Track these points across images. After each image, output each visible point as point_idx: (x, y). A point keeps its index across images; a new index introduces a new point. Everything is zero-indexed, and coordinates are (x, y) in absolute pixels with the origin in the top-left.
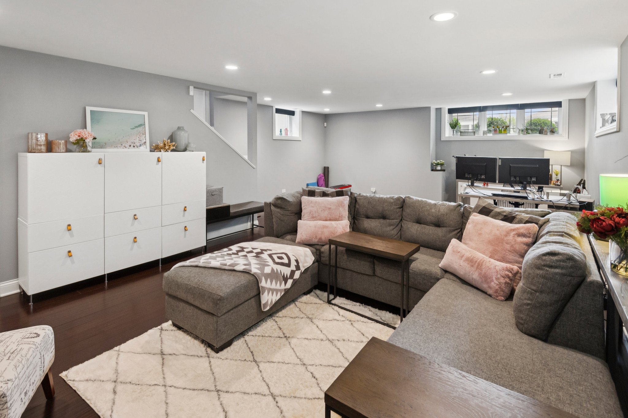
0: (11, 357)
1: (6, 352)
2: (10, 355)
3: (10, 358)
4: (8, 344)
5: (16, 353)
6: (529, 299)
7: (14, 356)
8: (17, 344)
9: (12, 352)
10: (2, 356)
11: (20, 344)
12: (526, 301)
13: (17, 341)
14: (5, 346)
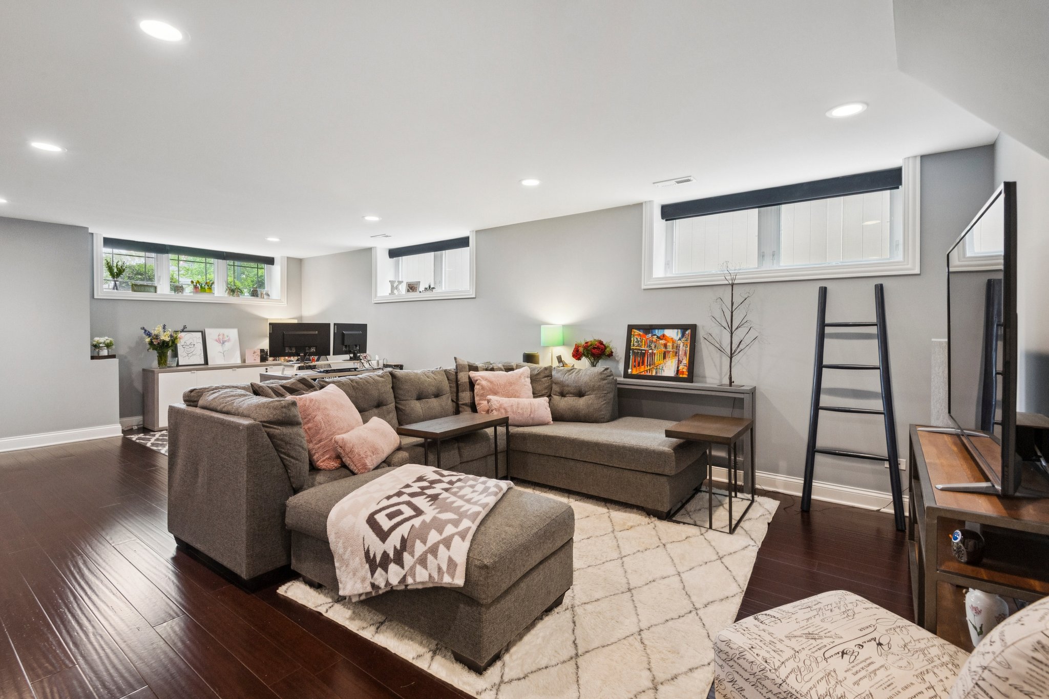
0: (814, 604)
1: (815, 613)
2: (814, 607)
3: (816, 603)
4: (805, 623)
5: (805, 605)
6: (605, 400)
7: (810, 604)
8: (794, 617)
9: (809, 608)
10: (824, 610)
11: (791, 614)
12: (602, 403)
13: (789, 620)
14: (810, 621)
